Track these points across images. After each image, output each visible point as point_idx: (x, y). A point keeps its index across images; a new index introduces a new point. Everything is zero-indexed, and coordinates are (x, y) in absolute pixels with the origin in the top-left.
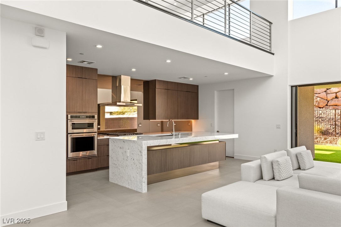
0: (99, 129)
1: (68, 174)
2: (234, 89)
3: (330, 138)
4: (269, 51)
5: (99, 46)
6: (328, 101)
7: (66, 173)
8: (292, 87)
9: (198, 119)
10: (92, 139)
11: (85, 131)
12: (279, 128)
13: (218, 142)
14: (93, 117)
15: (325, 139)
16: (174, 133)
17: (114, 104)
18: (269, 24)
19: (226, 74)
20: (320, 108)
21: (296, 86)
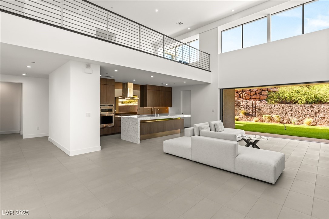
0: (115, 112)
1: (101, 136)
2: (191, 90)
3: (250, 118)
4: (208, 70)
5: (116, 71)
6: (251, 96)
7: (100, 135)
8: (220, 89)
9: (172, 106)
10: (112, 117)
11: (107, 113)
12: (214, 111)
13: (180, 119)
14: (112, 105)
15: (247, 118)
16: (155, 114)
17: (124, 98)
18: (208, 55)
19: (185, 82)
20: (247, 100)
21: (222, 89)
